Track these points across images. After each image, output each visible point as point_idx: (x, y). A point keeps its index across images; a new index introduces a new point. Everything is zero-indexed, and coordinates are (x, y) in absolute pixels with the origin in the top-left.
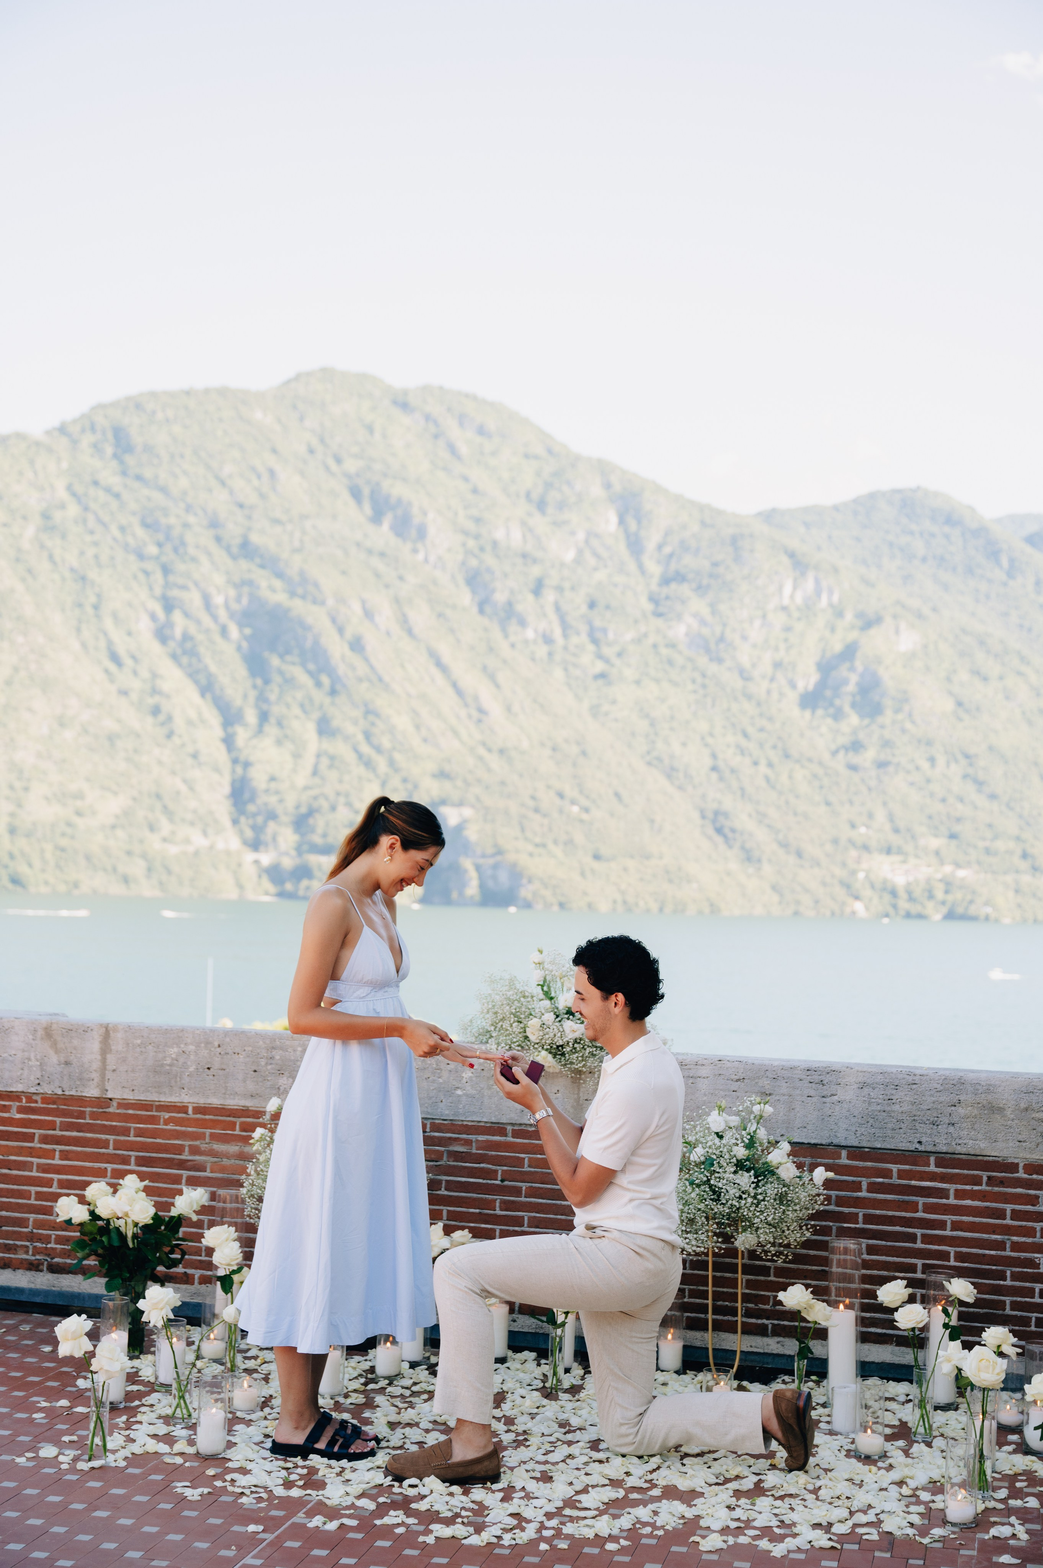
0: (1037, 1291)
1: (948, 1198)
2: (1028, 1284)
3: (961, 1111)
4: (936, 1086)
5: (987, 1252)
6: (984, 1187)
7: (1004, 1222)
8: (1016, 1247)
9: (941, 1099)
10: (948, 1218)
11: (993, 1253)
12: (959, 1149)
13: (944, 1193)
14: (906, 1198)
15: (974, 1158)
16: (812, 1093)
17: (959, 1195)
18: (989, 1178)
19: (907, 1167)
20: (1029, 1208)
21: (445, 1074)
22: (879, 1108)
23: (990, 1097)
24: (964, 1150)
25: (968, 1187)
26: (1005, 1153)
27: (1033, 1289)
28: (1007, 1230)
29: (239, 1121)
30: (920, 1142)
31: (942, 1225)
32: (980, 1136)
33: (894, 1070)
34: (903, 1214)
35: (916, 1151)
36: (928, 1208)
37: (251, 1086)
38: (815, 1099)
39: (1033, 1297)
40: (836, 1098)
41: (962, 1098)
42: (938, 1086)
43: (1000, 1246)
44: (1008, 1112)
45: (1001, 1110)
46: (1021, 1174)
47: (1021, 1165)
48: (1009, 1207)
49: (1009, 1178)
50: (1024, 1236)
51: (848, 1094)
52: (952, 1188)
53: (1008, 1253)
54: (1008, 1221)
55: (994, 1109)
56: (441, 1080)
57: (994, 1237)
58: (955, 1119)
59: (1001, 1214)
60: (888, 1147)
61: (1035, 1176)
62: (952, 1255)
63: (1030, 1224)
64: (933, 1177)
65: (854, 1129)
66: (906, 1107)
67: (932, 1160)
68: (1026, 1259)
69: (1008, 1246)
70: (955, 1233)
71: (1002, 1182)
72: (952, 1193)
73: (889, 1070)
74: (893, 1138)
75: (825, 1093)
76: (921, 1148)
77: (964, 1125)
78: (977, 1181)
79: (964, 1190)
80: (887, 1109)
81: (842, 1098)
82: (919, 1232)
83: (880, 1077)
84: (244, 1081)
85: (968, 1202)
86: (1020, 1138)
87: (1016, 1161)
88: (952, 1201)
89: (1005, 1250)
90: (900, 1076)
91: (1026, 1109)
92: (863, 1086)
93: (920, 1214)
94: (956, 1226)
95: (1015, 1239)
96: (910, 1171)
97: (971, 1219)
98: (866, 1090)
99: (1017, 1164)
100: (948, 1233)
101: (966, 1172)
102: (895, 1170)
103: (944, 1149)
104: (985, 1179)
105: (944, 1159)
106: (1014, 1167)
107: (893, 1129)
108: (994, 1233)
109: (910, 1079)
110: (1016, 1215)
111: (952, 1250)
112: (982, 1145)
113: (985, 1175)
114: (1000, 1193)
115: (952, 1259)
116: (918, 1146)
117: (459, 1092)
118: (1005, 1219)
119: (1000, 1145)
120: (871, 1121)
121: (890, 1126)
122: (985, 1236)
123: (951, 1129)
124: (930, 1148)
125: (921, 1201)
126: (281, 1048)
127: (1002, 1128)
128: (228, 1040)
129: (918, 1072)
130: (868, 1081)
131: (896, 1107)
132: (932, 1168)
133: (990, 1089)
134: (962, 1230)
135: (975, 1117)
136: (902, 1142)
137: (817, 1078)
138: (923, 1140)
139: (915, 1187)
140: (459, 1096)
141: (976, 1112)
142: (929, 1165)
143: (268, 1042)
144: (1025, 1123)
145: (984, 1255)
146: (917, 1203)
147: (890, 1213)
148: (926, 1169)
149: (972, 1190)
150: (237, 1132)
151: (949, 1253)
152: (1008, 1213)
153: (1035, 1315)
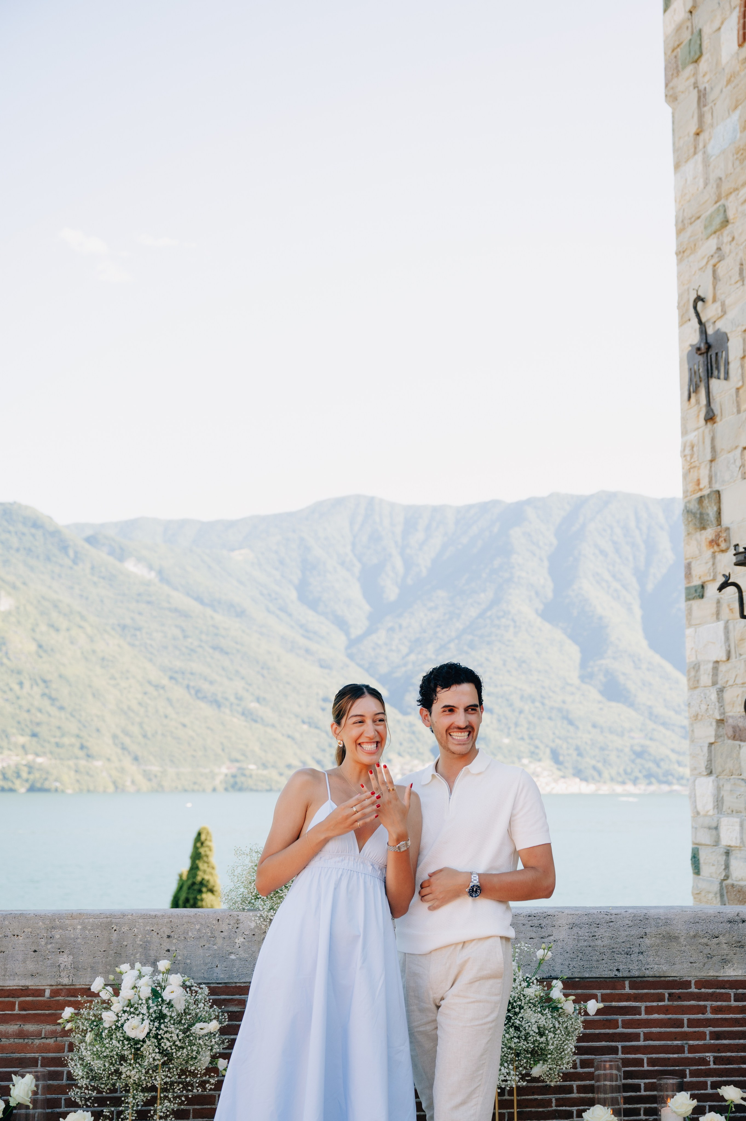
0: (709, 1083)
1: (640, 1014)
2: (702, 1079)
3: (647, 941)
4: (627, 922)
5: (671, 1056)
6: (666, 1003)
7: (683, 1030)
8: (693, 1049)
9: (632, 933)
10: (641, 1031)
11: (675, 1056)
12: (648, 973)
13: (636, 1011)
14: (609, 1017)
15: (658, 979)
16: (533, 935)
17: (649, 1010)
18: (669, 994)
19: (608, 991)
20: (700, 1016)
21: (219, 941)
22: (586, 944)
23: (668, 929)
24: (651, 974)
25: (655, 1004)
26: (681, 973)
27: (706, 1083)
28: (685, 1036)
29: (17, 1001)
30: (618, 970)
31: (636, 1037)
32: (663, 961)
33: (595, 911)
34: (607, 1031)
35: (616, 977)
36: (627, 1024)
37: (31, 966)
38: (535, 941)
39: (706, 1089)
40: (552, 938)
41: (648, 931)
42: (630, 923)
43: (680, 1049)
44: (682, 940)
45: (676, 938)
46: (693, 990)
47: (693, 982)
48: (685, 1017)
49: (684, 993)
50: (698, 1040)
51: (561, 934)
52: (643, 1005)
53: (687, 1055)
54: (686, 1029)
55: (671, 938)
56: (215, 947)
57: (676, 1043)
58: (644, 949)
59: (679, 1024)
60: (594, 975)
61: (703, 990)
62: (645, 1061)
63: (702, 1029)
64: (628, 998)
65: (567, 963)
66: (606, 942)
67: (627, 983)
68: (700, 1058)
69: (686, 1049)
70: (647, 1043)
71: (679, 998)
72: (643, 1009)
73: (592, 911)
74: (597, 968)
75: (544, 934)
76: (619, 975)
77: (650, 953)
78: (660, 998)
79: (652, 1007)
80: (592, 944)
81: (557, 938)
82: (619, 1045)
83: (586, 917)
84: (24, 961)
85: (656, 1016)
86: (692, 960)
87: (689, 979)
88: (643, 1016)
89: (684, 1053)
90: (601, 916)
91: (695, 936)
92: (572, 926)
93: (620, 1030)
94: (648, 1037)
95: (691, 1042)
96: (611, 994)
97: (658, 1030)
98: (575, 930)
99: (690, 981)
100: (641, 1043)
101: (652, 991)
102: (599, 995)
103: (637, 974)
104: (667, 995)
105: (637, 982)
106: (687, 984)
107: (598, 961)
108: (676, 1039)
109: (608, 918)
110: (692, 1023)
111: (645, 1057)
112: (664, 968)
113: (666, 992)
114: (678, 1006)
115: (645, 1064)
116: (616, 973)
117: (233, 957)
118: (683, 1027)
119: (678, 967)
120: (580, 955)
121: (594, 958)
122: (669, 1043)
123: (641, 957)
124: (626, 974)
125: (620, 1018)
126: (61, 928)
127: (678, 953)
128: (7, 923)
129: (614, 912)
130: (577, 922)
131: (599, 942)
132: (627, 990)
133: (667, 922)
134: (652, 1040)
135: (658, 946)
136: (605, 971)
137: (536, 922)
138: (621, 968)
139: (615, 1007)
140: (233, 960)
141: (658, 941)
142: (624, 989)
143: (47, 922)
144: (694, 947)
145: (669, 1059)
146: (617, 1021)
147: (597, 1031)
148: (623, 991)
149: (658, 1006)
150: (16, 1012)
151: (643, 1060)
152: (686, 1022)
153: (709, 1103)
